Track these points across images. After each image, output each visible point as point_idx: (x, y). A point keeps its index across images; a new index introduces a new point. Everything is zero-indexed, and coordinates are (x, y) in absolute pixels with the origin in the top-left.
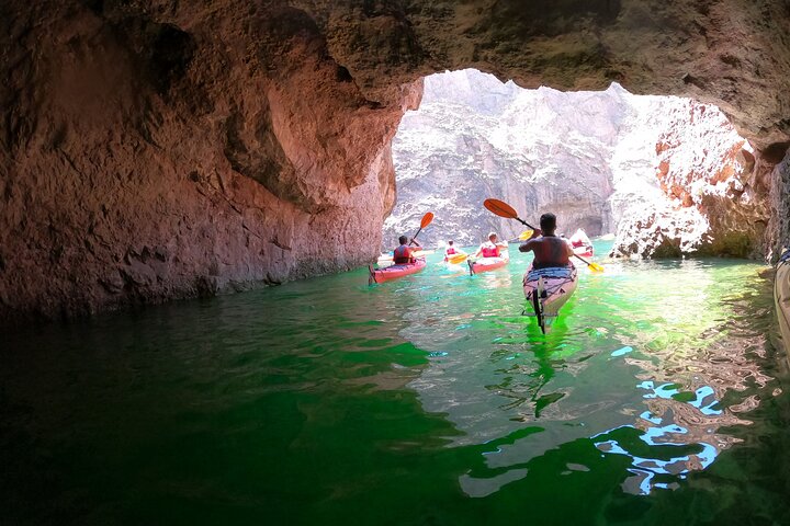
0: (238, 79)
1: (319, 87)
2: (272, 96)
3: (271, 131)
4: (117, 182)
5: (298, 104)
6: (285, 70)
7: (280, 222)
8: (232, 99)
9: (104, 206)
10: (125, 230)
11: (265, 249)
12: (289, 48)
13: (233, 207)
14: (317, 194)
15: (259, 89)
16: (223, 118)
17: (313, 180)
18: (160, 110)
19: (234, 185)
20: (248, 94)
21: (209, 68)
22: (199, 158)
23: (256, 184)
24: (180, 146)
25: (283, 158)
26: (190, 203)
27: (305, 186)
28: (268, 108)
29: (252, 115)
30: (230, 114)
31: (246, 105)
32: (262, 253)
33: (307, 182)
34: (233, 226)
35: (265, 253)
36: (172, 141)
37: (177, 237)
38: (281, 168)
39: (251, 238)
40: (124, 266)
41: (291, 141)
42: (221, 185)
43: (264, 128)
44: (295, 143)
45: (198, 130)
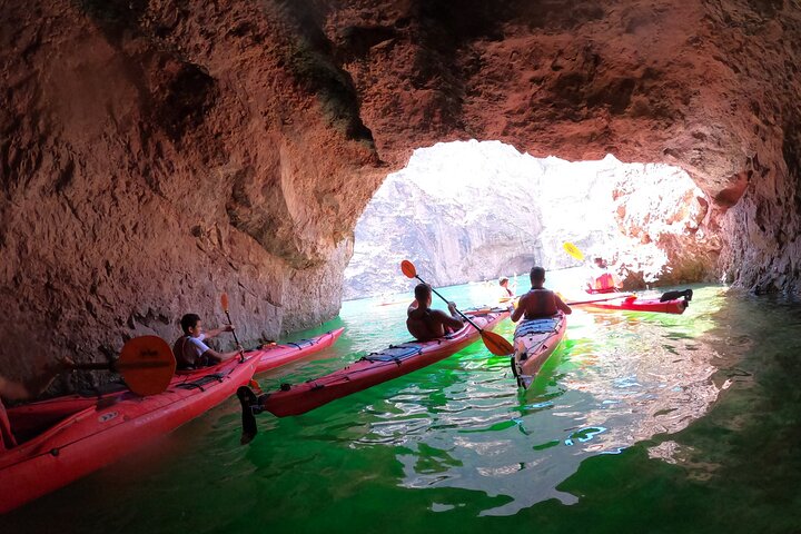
0: (255, 131)
1: (326, 144)
2: (283, 151)
3: (279, 187)
4: (122, 234)
5: (304, 160)
6: (300, 126)
7: (272, 279)
8: (246, 151)
9: (107, 263)
10: (129, 289)
11: (260, 307)
12: (311, 105)
13: (231, 264)
14: (309, 249)
15: (273, 145)
16: (233, 171)
17: (308, 236)
18: (172, 157)
19: (231, 241)
20: (262, 148)
21: (228, 118)
22: (203, 212)
23: (250, 239)
24: (186, 199)
25: (285, 213)
26: (192, 259)
27: (300, 241)
28: (278, 163)
29: (263, 169)
30: (242, 167)
31: (259, 159)
32: (257, 311)
33: (303, 237)
34: (231, 284)
35: (260, 311)
36: (179, 193)
37: (179, 297)
38: (280, 224)
39: (247, 296)
40: (127, 330)
41: (293, 199)
42: (220, 241)
43: (272, 182)
44: (297, 199)
45: (206, 182)
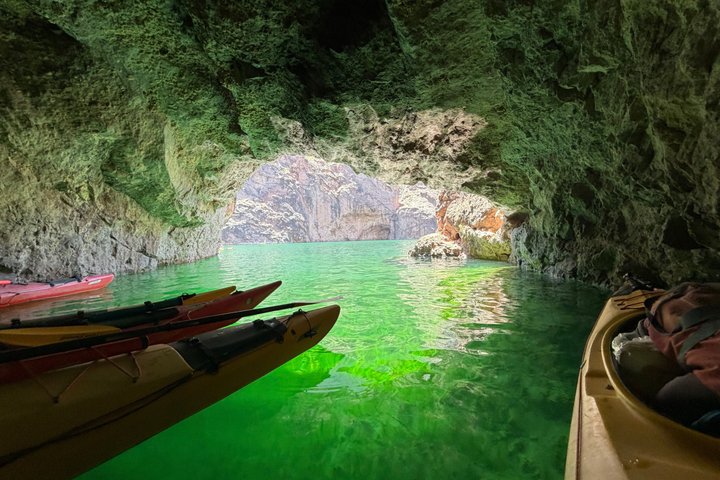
0: (137, 108)
1: (210, 131)
2: (168, 131)
3: (163, 160)
5: (188, 141)
6: (184, 114)
7: (149, 234)
8: (127, 125)
11: (133, 258)
12: (195, 98)
13: (104, 220)
14: (190, 213)
15: (157, 123)
16: (111, 139)
17: (189, 202)
18: (27, 111)
19: (106, 198)
20: (145, 126)
21: (105, 89)
22: (71, 169)
23: (128, 199)
24: (49, 155)
25: (167, 182)
26: (53, 212)
27: (181, 206)
28: (162, 142)
29: (146, 144)
30: (121, 138)
31: (141, 135)
32: (129, 262)
33: (184, 203)
34: (100, 238)
35: (133, 262)
36: (39, 148)
37: (33, 249)
38: (162, 191)
39: (120, 247)
41: (176, 171)
42: (92, 198)
43: (155, 156)
44: (179, 172)
45: (77, 143)
